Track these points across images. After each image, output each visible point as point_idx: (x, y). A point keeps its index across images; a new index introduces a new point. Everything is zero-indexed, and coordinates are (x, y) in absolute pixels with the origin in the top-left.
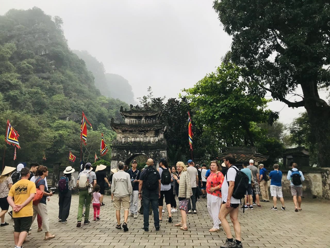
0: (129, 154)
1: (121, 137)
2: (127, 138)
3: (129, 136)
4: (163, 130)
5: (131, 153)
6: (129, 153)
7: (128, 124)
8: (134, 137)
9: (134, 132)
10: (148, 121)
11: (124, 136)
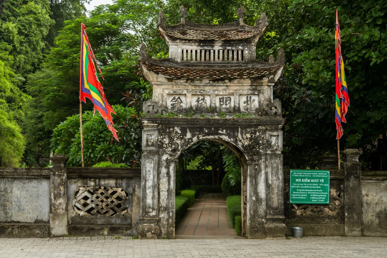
0: (189, 139)
1: (165, 95)
2: (179, 98)
3: (185, 92)
4: (273, 79)
5: (193, 136)
6: (189, 135)
7: (179, 60)
8: (198, 95)
9: (199, 82)
10: (230, 52)
11: (171, 92)
